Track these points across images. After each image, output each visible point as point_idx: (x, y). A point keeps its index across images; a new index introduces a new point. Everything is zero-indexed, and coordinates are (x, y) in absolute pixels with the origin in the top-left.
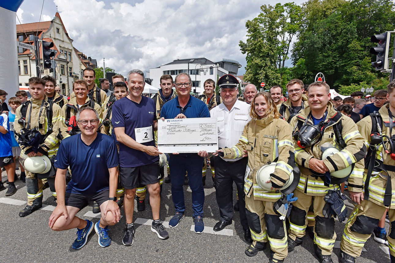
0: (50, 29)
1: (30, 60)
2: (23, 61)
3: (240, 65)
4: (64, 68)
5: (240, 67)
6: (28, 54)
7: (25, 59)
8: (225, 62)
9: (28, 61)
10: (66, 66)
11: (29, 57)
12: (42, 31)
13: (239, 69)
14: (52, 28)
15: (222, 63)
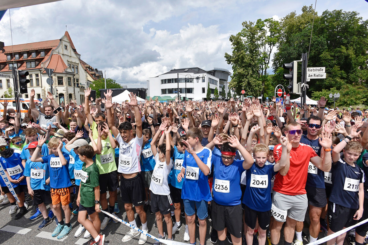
0: (59, 47)
1: (41, 74)
2: (35, 75)
3: (230, 73)
4: (71, 80)
5: (229, 75)
6: (39, 69)
7: (37, 73)
8: (216, 70)
9: (39, 75)
10: (72, 79)
11: (40, 71)
12: (52, 49)
14: (61, 45)
15: (213, 71)
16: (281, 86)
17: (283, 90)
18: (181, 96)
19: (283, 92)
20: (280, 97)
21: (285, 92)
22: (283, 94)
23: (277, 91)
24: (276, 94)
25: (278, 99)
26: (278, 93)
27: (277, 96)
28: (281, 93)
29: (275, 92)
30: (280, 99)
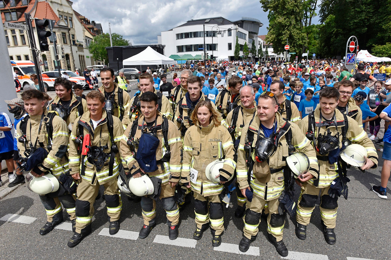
3: (261, 24)
5: (261, 26)
8: (245, 21)
13: (260, 28)
15: (241, 22)
16: (354, 38)
17: (356, 43)
18: (207, 54)
19: (356, 45)
20: (352, 52)
21: (358, 45)
22: (356, 48)
23: (349, 45)
24: (348, 48)
25: (349, 55)
26: (351, 46)
27: (349, 51)
28: (354, 47)
29: (347, 46)
30: (352, 55)
